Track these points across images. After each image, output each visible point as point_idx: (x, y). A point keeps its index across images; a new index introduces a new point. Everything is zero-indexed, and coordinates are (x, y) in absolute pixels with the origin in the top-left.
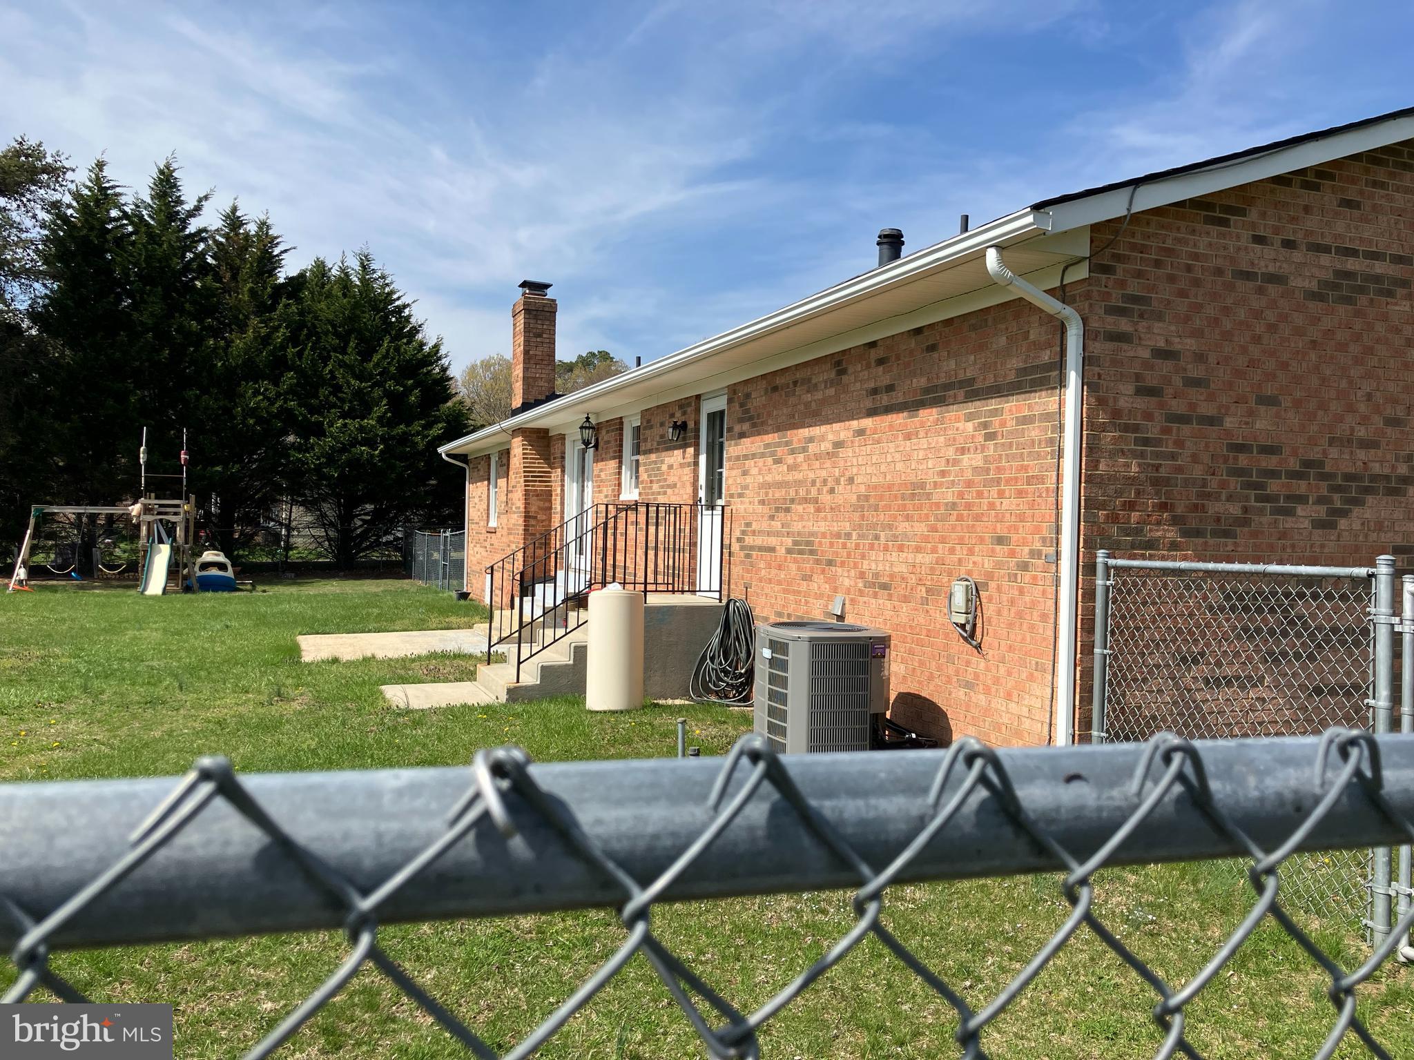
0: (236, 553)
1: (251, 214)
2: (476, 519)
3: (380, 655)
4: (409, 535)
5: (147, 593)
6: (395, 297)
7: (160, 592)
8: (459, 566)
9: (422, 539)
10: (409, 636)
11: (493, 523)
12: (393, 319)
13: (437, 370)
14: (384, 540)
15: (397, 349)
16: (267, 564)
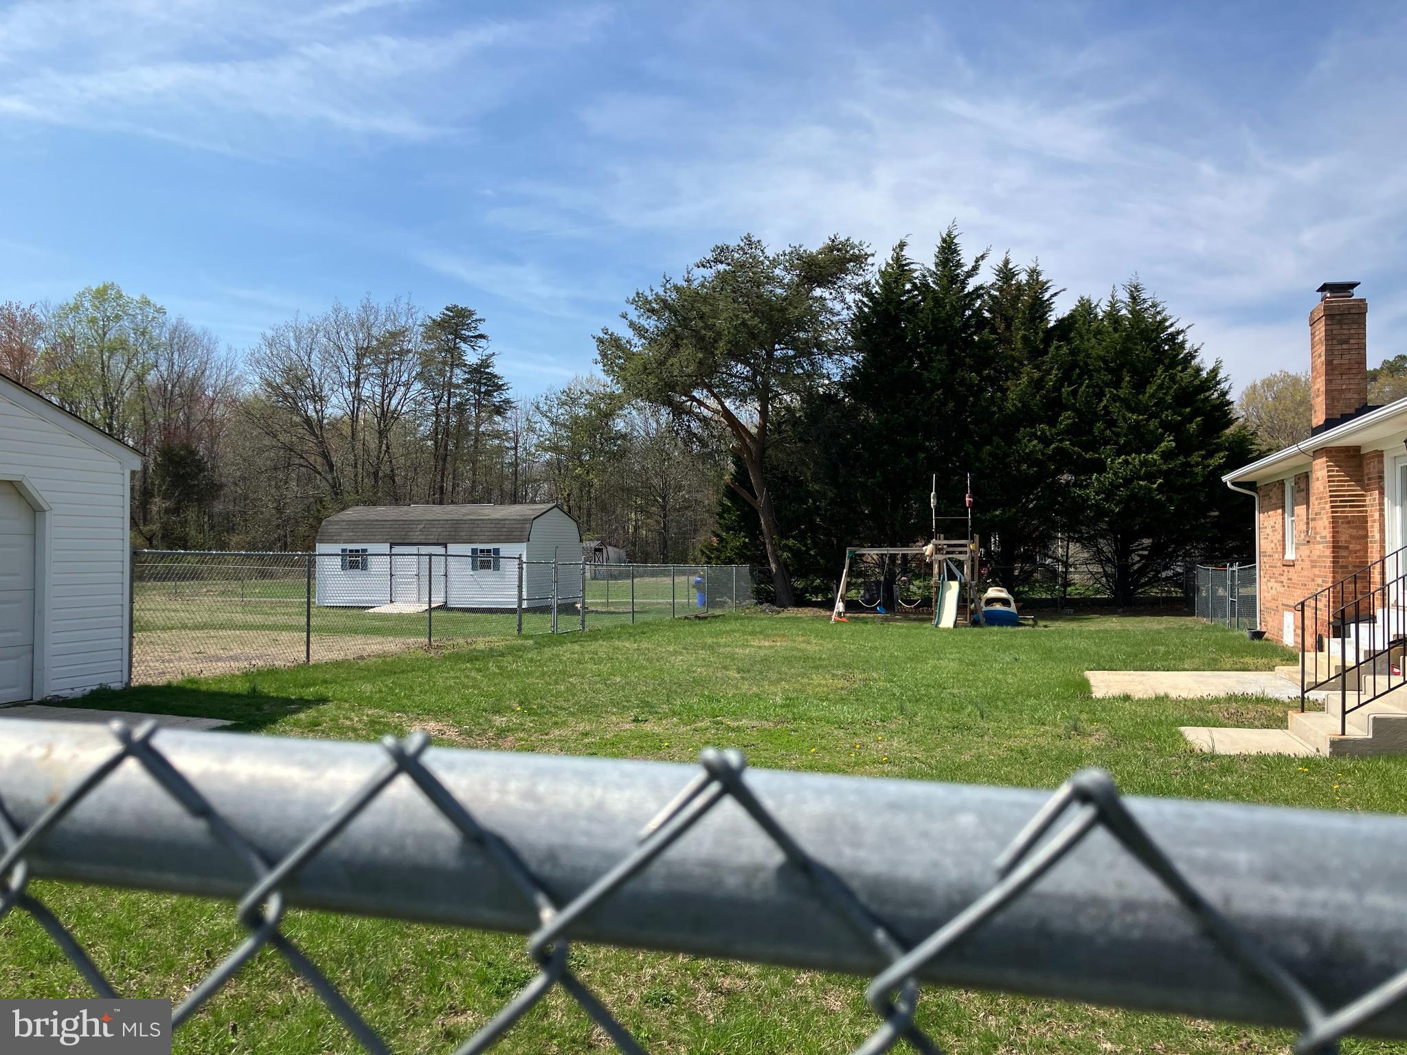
0: (1016, 589)
1: (1021, 264)
2: (1269, 551)
3: (1173, 694)
4: (1189, 570)
5: (941, 625)
6: (1167, 324)
7: (951, 625)
8: (1249, 603)
9: (1205, 576)
10: (1202, 676)
11: (1290, 555)
12: (1166, 348)
13: (1216, 395)
14: (1164, 575)
15: (1172, 379)
16: (1046, 600)
